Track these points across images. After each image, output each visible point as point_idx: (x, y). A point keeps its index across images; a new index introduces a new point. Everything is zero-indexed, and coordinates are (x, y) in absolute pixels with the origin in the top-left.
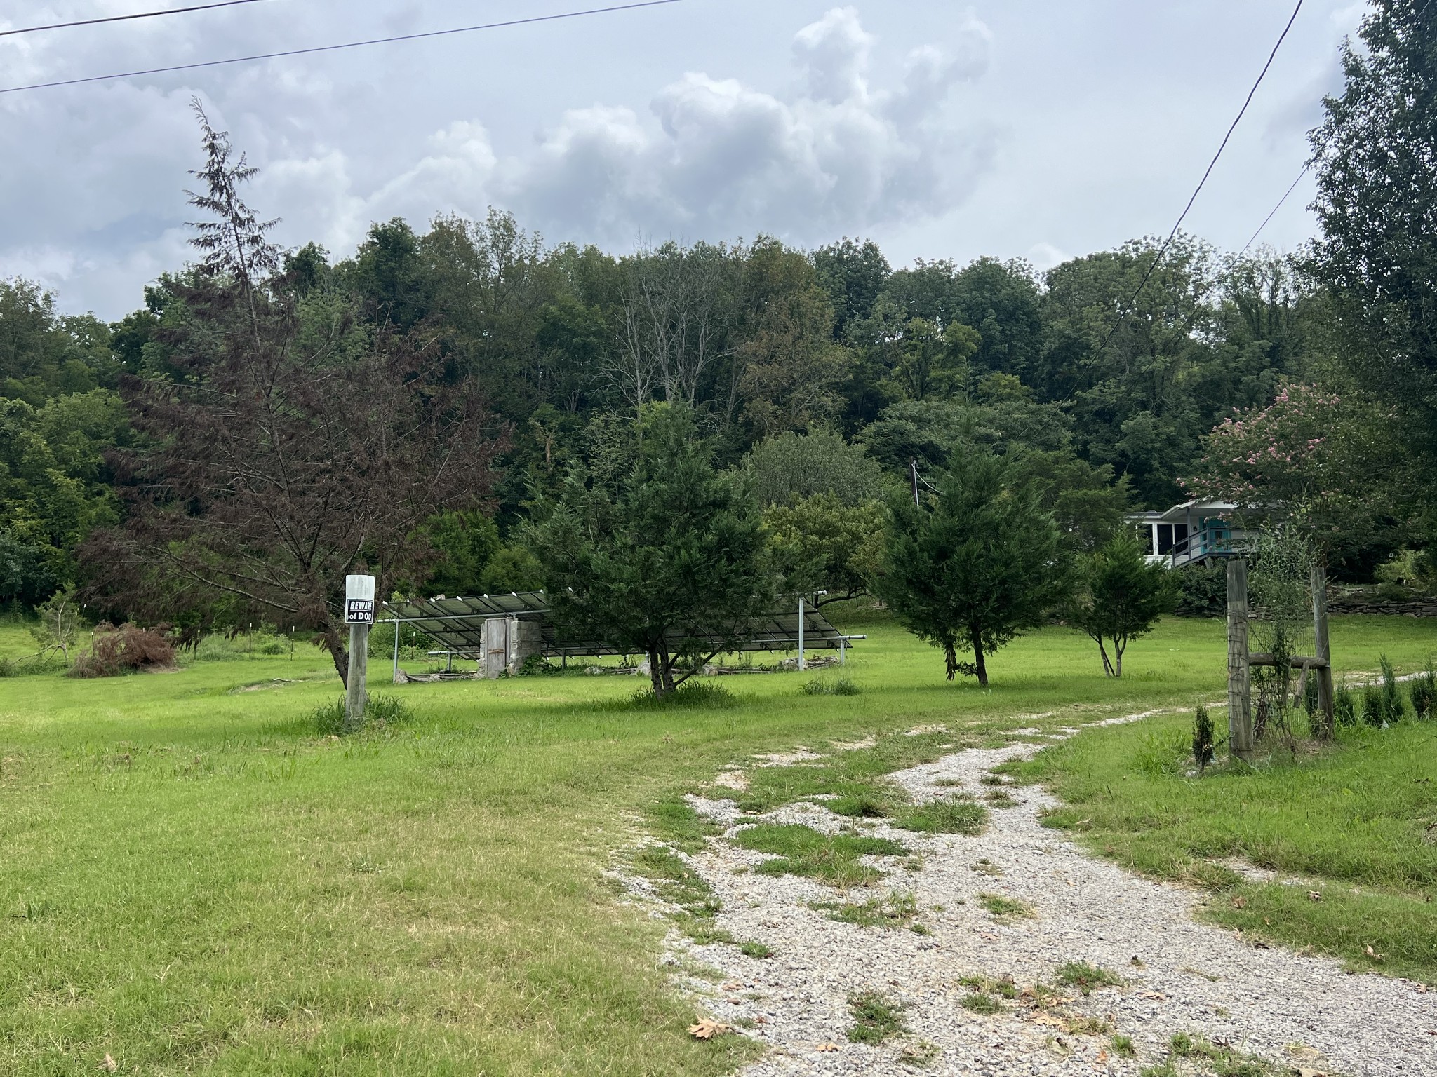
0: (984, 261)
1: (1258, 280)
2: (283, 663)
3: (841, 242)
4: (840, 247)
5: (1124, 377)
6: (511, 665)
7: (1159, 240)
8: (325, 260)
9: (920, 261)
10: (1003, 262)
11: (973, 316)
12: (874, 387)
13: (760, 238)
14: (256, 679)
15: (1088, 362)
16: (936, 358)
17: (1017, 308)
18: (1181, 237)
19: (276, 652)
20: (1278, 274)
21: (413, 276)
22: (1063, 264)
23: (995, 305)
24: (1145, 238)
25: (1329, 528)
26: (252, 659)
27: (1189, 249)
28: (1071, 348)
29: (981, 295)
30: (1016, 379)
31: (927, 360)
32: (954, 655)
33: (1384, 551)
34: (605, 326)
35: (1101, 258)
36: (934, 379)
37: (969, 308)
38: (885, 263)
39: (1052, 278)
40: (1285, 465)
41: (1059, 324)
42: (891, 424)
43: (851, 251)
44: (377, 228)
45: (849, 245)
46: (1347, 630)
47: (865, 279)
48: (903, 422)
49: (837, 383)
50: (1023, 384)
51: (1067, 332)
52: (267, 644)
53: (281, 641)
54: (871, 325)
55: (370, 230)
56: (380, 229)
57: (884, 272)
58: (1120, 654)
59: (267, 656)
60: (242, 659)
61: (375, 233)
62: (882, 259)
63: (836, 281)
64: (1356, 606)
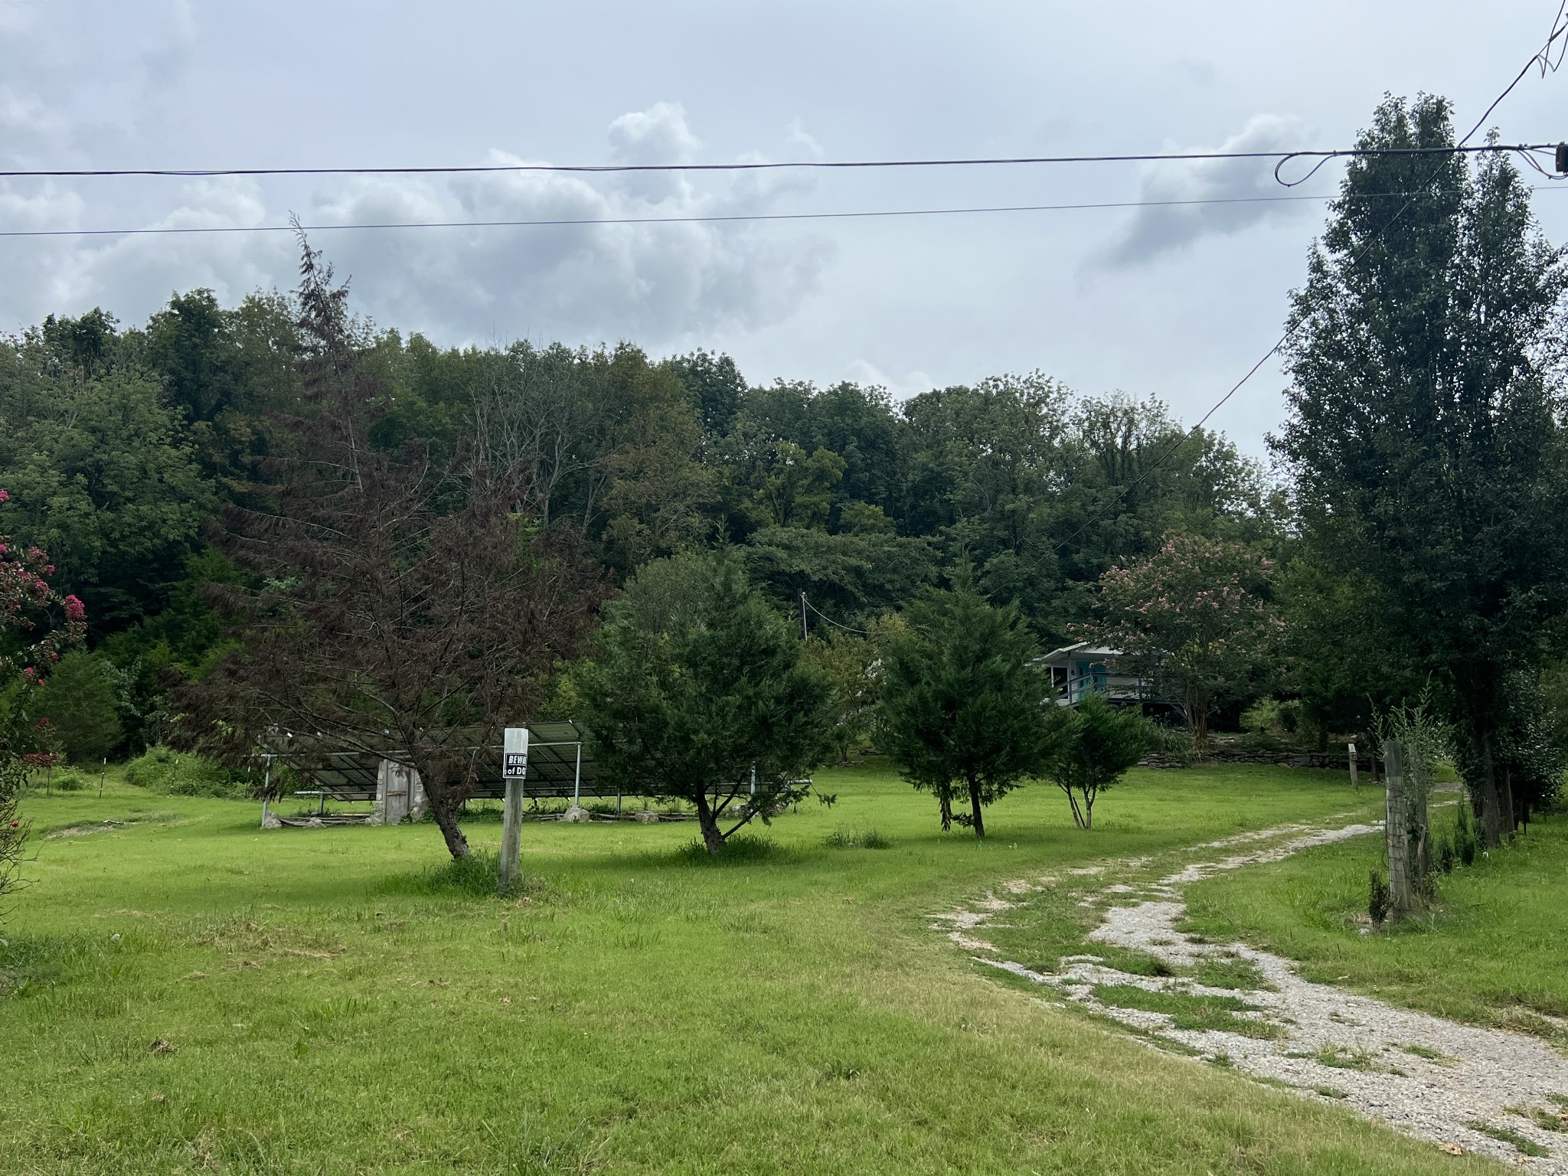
0: (845, 386)
1: (1114, 426)
2: (91, 801)
3: (696, 354)
4: (695, 358)
5: (986, 514)
6: (415, 809)
7: (1018, 379)
8: (113, 330)
9: (780, 381)
10: (863, 387)
11: (836, 441)
12: (739, 510)
13: (622, 344)
14: (74, 821)
15: (952, 497)
16: (801, 483)
17: (877, 436)
18: (1039, 377)
19: (73, 788)
20: (1131, 421)
21: (223, 356)
22: (921, 395)
23: (857, 433)
24: (1006, 376)
25: (1216, 679)
26: (50, 795)
27: (1046, 389)
28: (937, 482)
29: (843, 421)
30: (879, 510)
31: (793, 484)
32: (949, 805)
33: (1249, 701)
34: (450, 427)
35: (961, 392)
36: (800, 505)
37: (830, 434)
38: (741, 379)
39: (911, 408)
40: (1174, 615)
41: (922, 457)
42: (761, 550)
43: (707, 364)
44: (178, 298)
45: (704, 357)
46: (1236, 779)
47: (721, 395)
48: (773, 549)
49: (704, 504)
50: (887, 515)
51: (931, 465)
52: (62, 778)
53: (73, 773)
54: (731, 443)
55: (171, 300)
56: (183, 299)
57: (739, 389)
58: (1089, 805)
59: (61, 792)
60: (38, 796)
61: (175, 304)
62: (739, 374)
63: (692, 393)
64: (1234, 755)
